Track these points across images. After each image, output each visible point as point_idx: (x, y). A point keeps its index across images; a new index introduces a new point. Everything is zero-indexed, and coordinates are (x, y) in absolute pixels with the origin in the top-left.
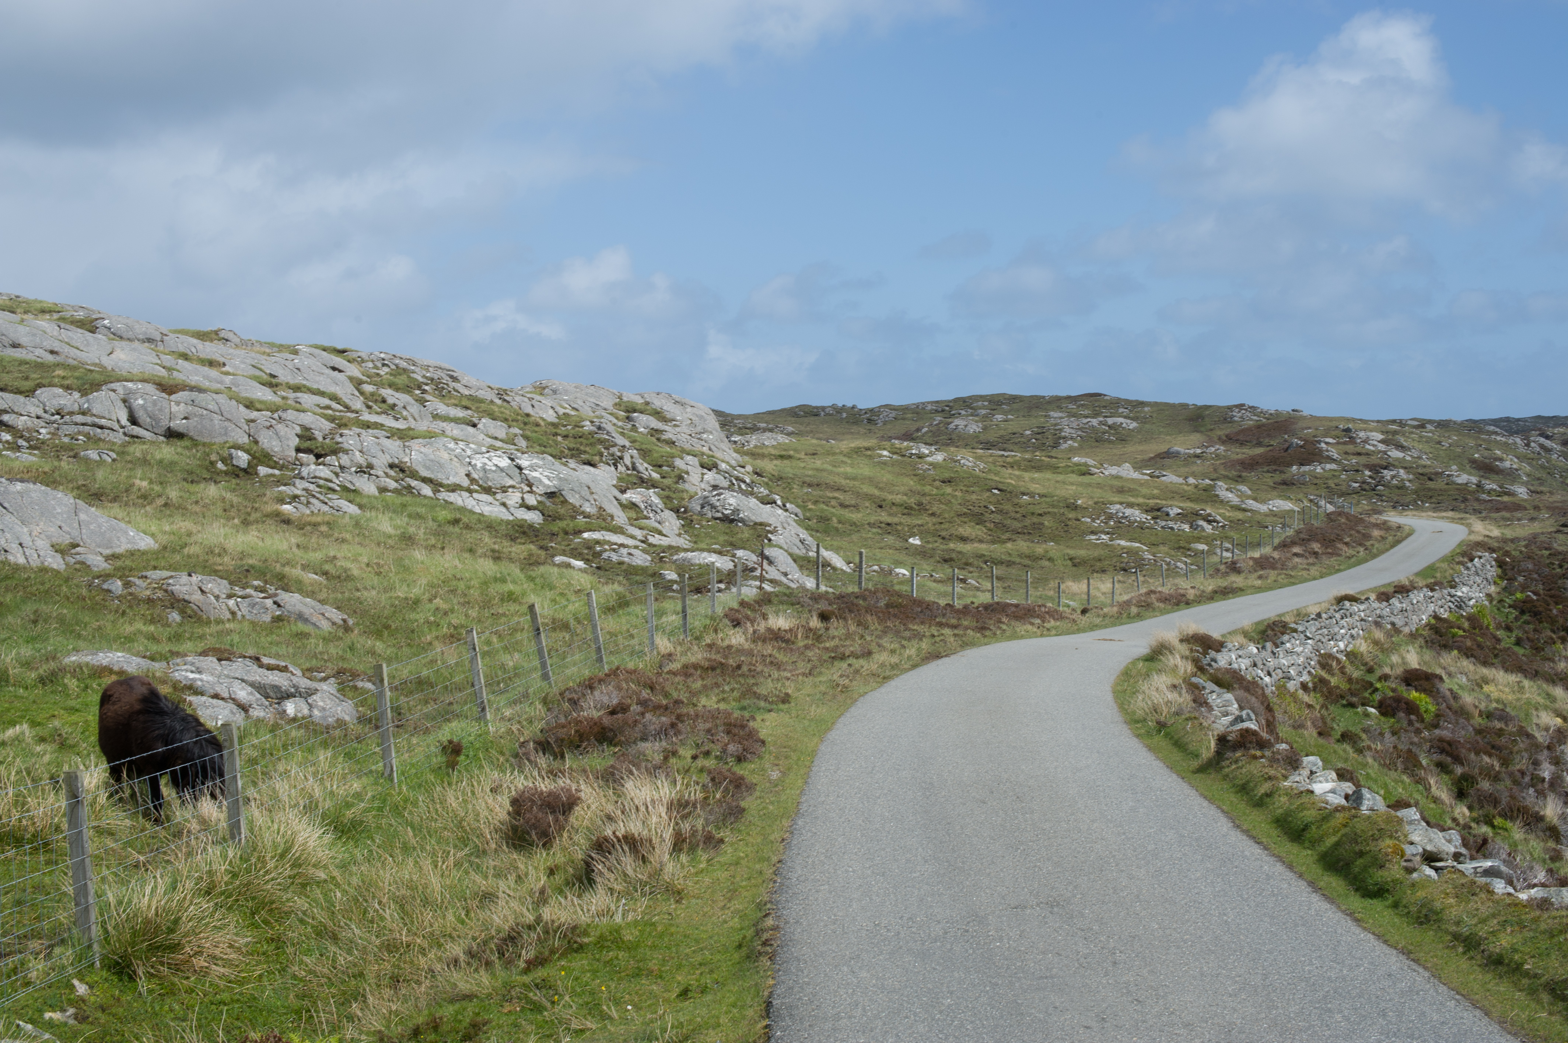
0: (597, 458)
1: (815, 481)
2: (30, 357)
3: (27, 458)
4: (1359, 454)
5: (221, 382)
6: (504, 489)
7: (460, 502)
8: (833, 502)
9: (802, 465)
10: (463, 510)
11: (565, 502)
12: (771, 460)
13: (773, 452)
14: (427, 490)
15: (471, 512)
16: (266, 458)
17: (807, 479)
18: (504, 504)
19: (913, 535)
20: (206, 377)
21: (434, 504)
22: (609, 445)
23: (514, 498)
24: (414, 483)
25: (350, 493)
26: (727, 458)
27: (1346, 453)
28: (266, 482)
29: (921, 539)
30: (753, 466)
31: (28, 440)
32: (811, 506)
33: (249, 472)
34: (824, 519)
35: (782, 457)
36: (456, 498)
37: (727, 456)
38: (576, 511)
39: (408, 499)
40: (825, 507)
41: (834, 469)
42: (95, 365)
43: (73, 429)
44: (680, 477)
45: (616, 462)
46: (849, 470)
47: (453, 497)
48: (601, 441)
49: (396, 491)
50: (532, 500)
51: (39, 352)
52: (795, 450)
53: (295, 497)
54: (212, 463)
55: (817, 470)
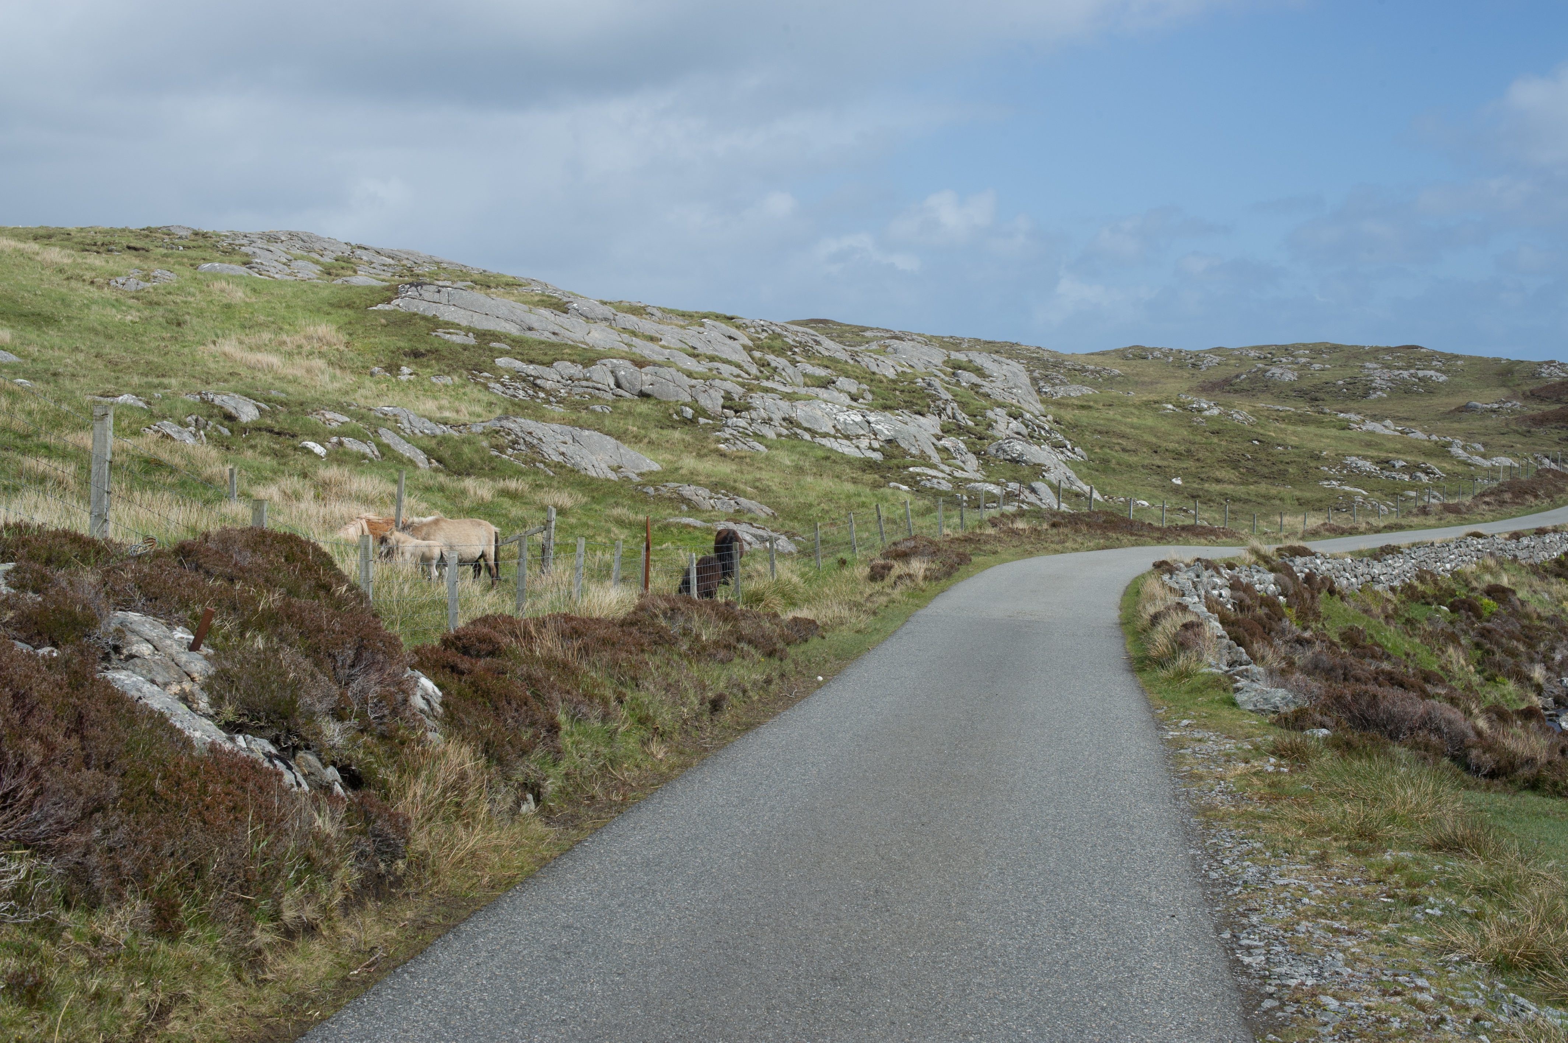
0: (926, 409)
1: (1105, 429)
2: (543, 338)
3: (559, 410)
5: (662, 354)
6: (858, 437)
7: (828, 444)
8: (1117, 448)
9: (1096, 415)
10: (831, 450)
11: (898, 446)
12: (1073, 409)
13: (1076, 402)
14: (807, 436)
15: (836, 452)
16: (701, 412)
17: (1098, 428)
18: (858, 447)
19: (1176, 477)
20: (653, 351)
21: (812, 446)
22: (935, 398)
23: (864, 443)
24: (799, 431)
25: (759, 437)
26: (1032, 409)
28: (705, 428)
29: (1182, 480)
30: (1054, 415)
31: (555, 397)
32: (1097, 450)
33: (693, 421)
34: (1105, 461)
35: (1083, 407)
36: (827, 442)
37: (1033, 406)
38: (905, 453)
39: (795, 442)
40: (1108, 451)
41: (1124, 420)
42: (582, 343)
43: (581, 390)
44: (990, 426)
45: (940, 412)
46: (1135, 420)
47: (824, 441)
48: (929, 396)
49: (787, 436)
50: (876, 445)
51: (546, 334)
52: (1095, 402)
53: (727, 440)
54: (671, 415)
55: (1108, 420)
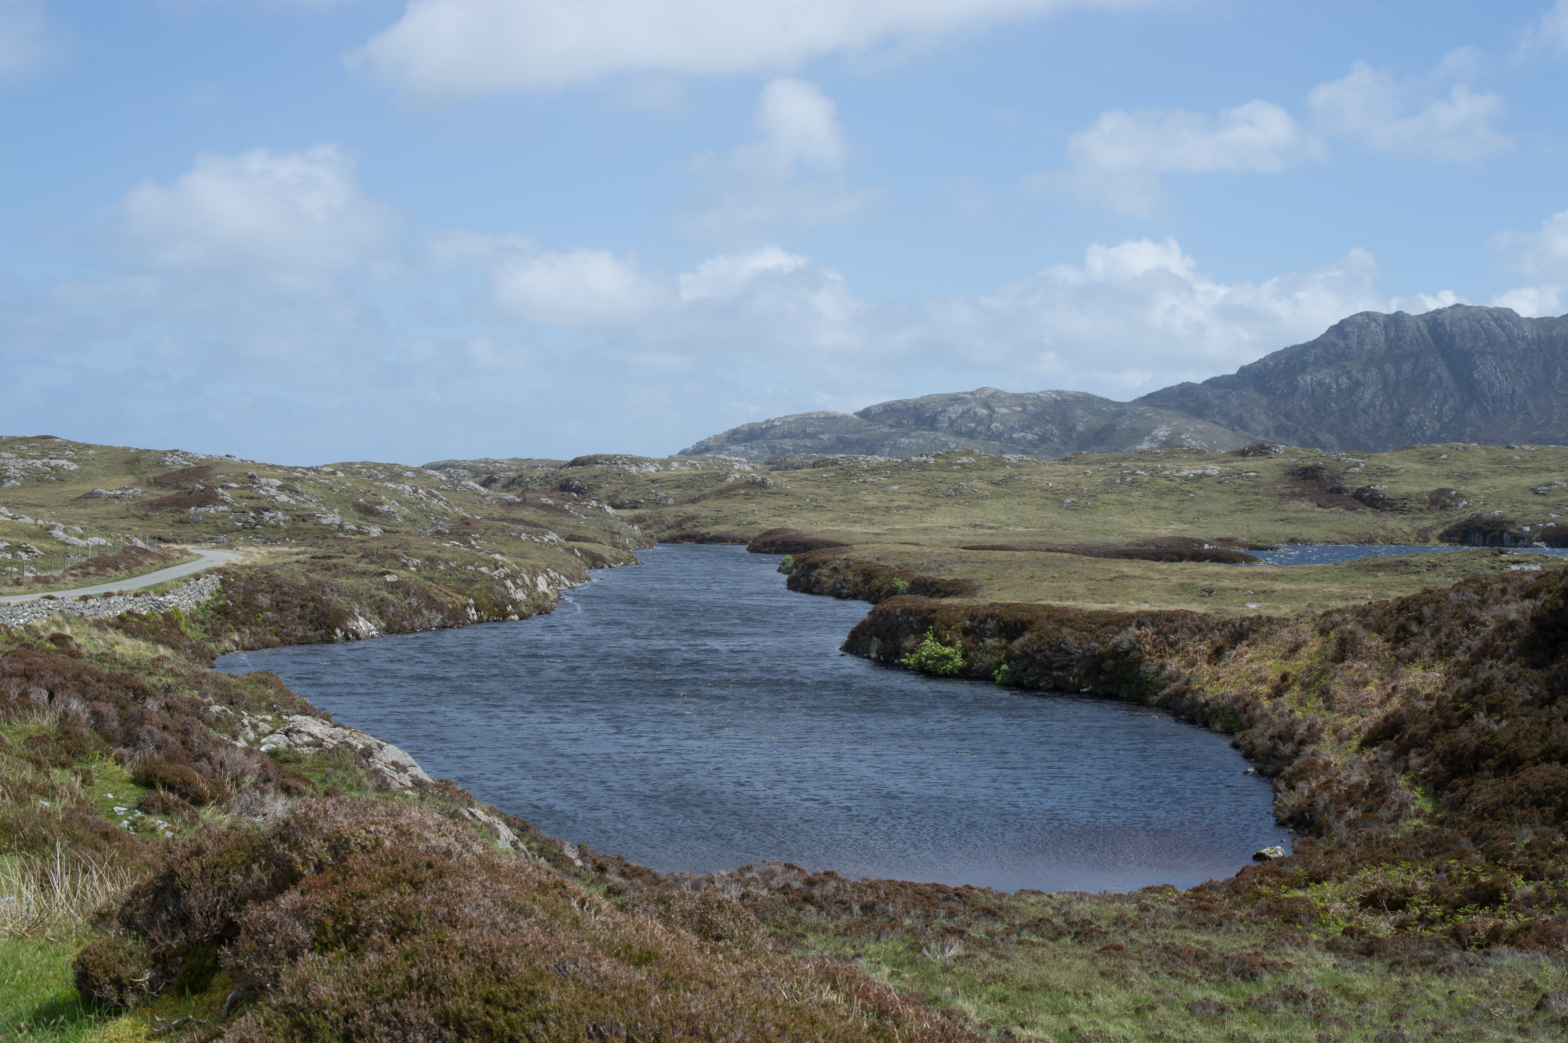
4: (252, 498)
27: (241, 497)
